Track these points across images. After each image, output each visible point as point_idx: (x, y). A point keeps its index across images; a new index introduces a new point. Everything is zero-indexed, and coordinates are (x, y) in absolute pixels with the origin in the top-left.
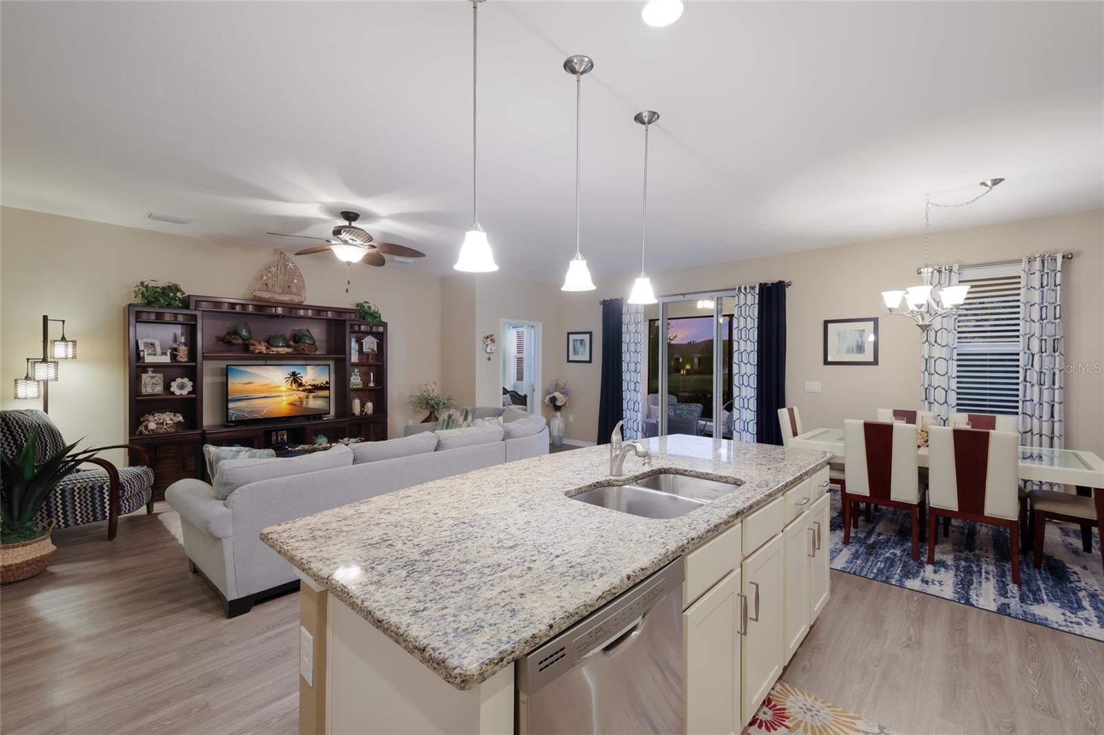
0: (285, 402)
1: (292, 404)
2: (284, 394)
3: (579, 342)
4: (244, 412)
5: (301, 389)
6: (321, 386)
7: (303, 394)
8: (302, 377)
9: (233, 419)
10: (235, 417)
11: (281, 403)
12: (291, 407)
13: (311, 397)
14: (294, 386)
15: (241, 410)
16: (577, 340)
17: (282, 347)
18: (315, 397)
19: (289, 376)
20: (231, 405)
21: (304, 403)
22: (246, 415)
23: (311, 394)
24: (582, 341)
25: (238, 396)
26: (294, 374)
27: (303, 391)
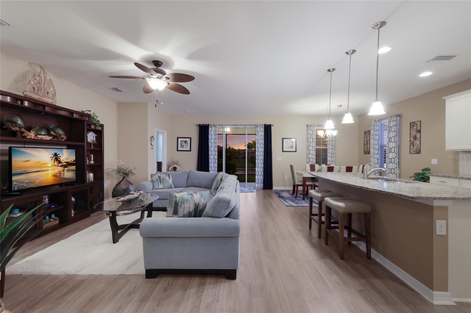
0: (50, 175)
1: (55, 176)
2: (50, 169)
3: (184, 142)
4: (23, 183)
5: (60, 165)
6: (71, 163)
7: (61, 169)
8: (60, 157)
9: (16, 189)
10: (17, 187)
11: (48, 175)
12: (54, 178)
13: (65, 170)
14: (56, 163)
15: (21, 182)
16: (183, 141)
17: (44, 135)
18: (68, 170)
19: (53, 156)
20: (14, 178)
21: (62, 174)
22: (25, 185)
23: (66, 169)
24: (185, 142)
25: (19, 171)
26: (56, 155)
27: (61, 166)
